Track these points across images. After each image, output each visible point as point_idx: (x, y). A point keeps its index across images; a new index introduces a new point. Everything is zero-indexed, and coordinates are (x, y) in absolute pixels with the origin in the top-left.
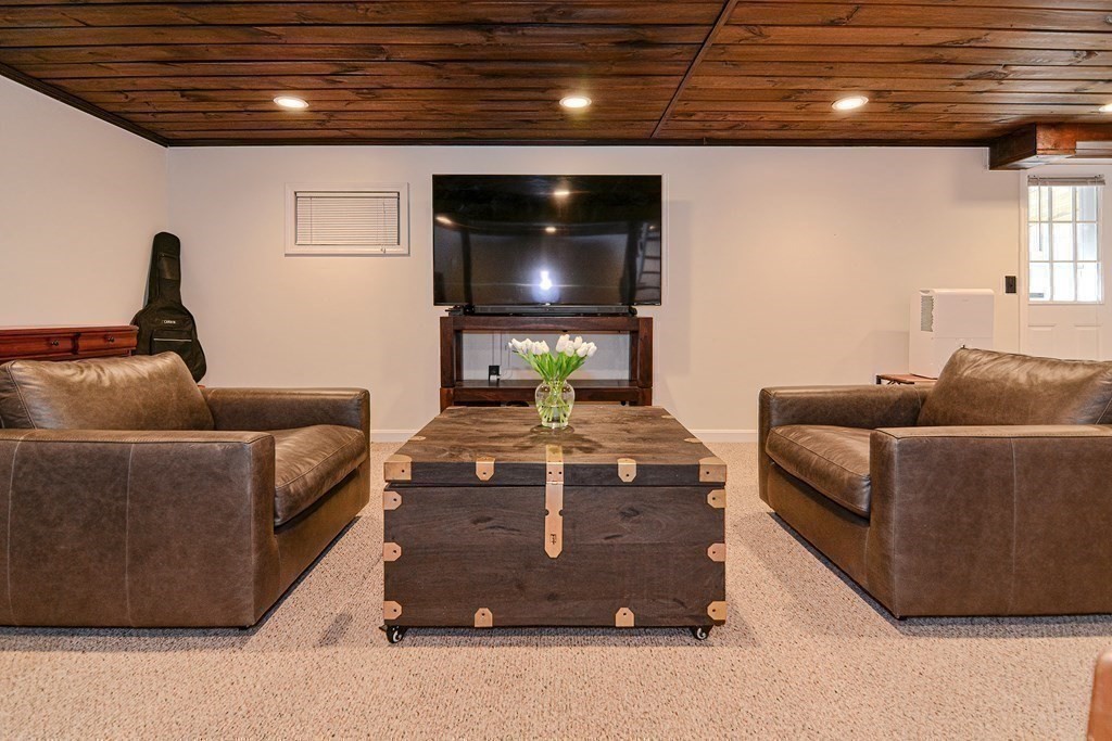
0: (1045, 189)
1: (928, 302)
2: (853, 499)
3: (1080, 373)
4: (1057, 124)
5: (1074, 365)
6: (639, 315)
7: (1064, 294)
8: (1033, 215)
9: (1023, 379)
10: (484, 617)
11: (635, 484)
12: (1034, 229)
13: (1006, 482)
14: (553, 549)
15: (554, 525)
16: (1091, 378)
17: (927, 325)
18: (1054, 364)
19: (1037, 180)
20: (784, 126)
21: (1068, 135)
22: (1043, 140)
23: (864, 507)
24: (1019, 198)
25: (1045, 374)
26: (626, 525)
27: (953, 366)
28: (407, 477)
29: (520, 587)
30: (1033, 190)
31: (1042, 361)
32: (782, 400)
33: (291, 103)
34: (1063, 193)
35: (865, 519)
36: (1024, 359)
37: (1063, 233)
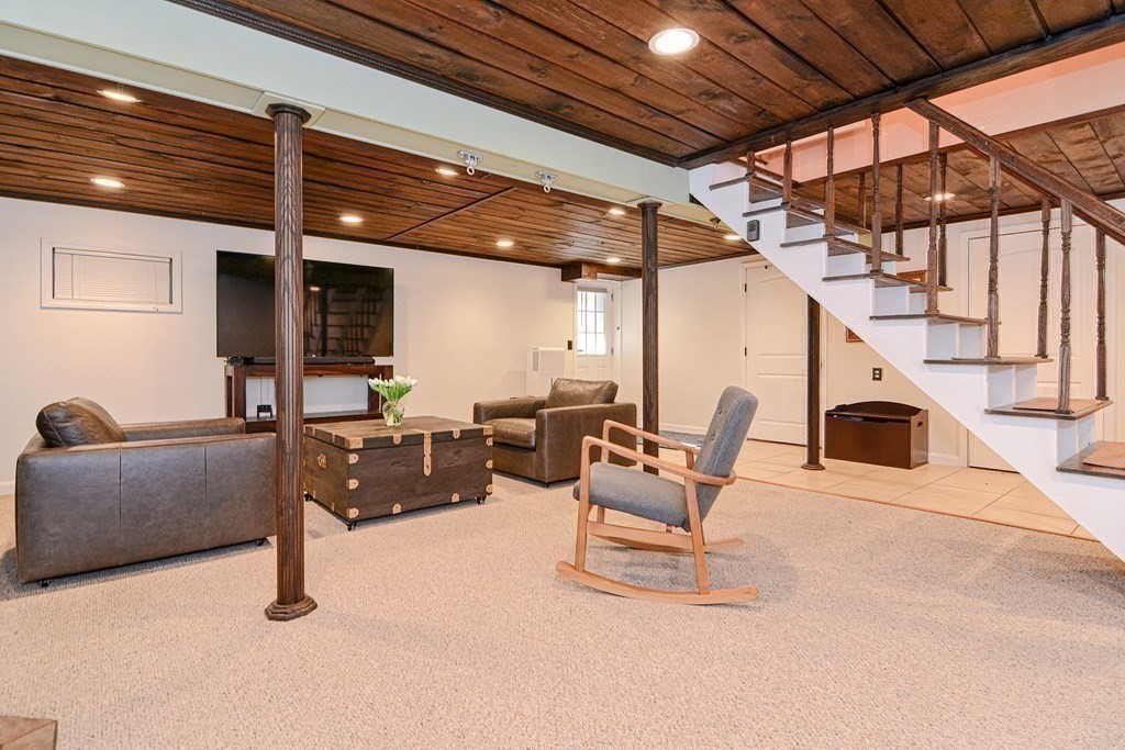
0: (584, 293)
1: (536, 355)
2: (529, 442)
3: (599, 386)
4: (590, 264)
5: (597, 383)
6: (376, 364)
7: (591, 351)
8: (579, 308)
9: (581, 390)
10: (397, 509)
11: (460, 439)
12: (579, 313)
13: (579, 427)
14: (427, 472)
15: (428, 461)
16: (602, 388)
17: (535, 368)
18: (591, 383)
19: (580, 289)
20: (466, 246)
21: (594, 269)
22: (585, 270)
23: (533, 444)
24: (573, 298)
25: (589, 387)
26: (456, 458)
27: (554, 387)
28: (361, 446)
29: (413, 491)
30: (579, 293)
31: (587, 382)
32: (486, 408)
33: (108, 183)
34: (591, 295)
35: (534, 449)
36: (581, 382)
37: (591, 316)
